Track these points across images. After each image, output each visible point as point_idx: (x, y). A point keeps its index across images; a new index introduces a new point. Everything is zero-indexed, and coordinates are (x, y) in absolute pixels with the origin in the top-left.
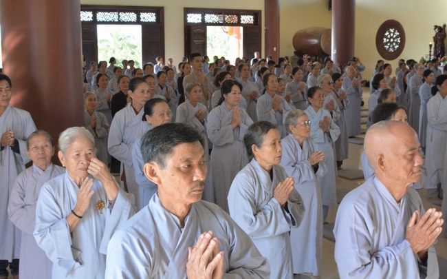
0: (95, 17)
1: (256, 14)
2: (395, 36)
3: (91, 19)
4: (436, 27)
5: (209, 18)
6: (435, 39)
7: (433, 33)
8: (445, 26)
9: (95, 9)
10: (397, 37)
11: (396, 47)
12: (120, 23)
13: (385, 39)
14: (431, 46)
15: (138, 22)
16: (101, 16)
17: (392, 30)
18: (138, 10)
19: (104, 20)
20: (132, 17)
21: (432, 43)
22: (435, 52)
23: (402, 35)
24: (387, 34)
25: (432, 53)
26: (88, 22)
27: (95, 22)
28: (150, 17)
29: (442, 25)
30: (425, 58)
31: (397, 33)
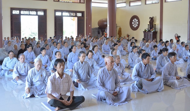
0: (20, 13)
1: (83, 13)
2: (136, 22)
3: (18, 13)
4: (150, 18)
5: (64, 14)
6: (150, 22)
7: (149, 20)
8: (153, 17)
9: (20, 10)
10: (137, 22)
11: (137, 25)
12: (29, 15)
13: (133, 23)
14: (148, 25)
15: (37, 15)
16: (22, 12)
17: (135, 19)
18: (37, 10)
19: (23, 14)
20: (34, 13)
21: (149, 24)
22: (150, 27)
23: (139, 21)
24: (133, 21)
25: (149, 28)
26: (17, 14)
27: (20, 14)
28: (41, 13)
29: (152, 17)
30: (146, 29)
31: (137, 20)
